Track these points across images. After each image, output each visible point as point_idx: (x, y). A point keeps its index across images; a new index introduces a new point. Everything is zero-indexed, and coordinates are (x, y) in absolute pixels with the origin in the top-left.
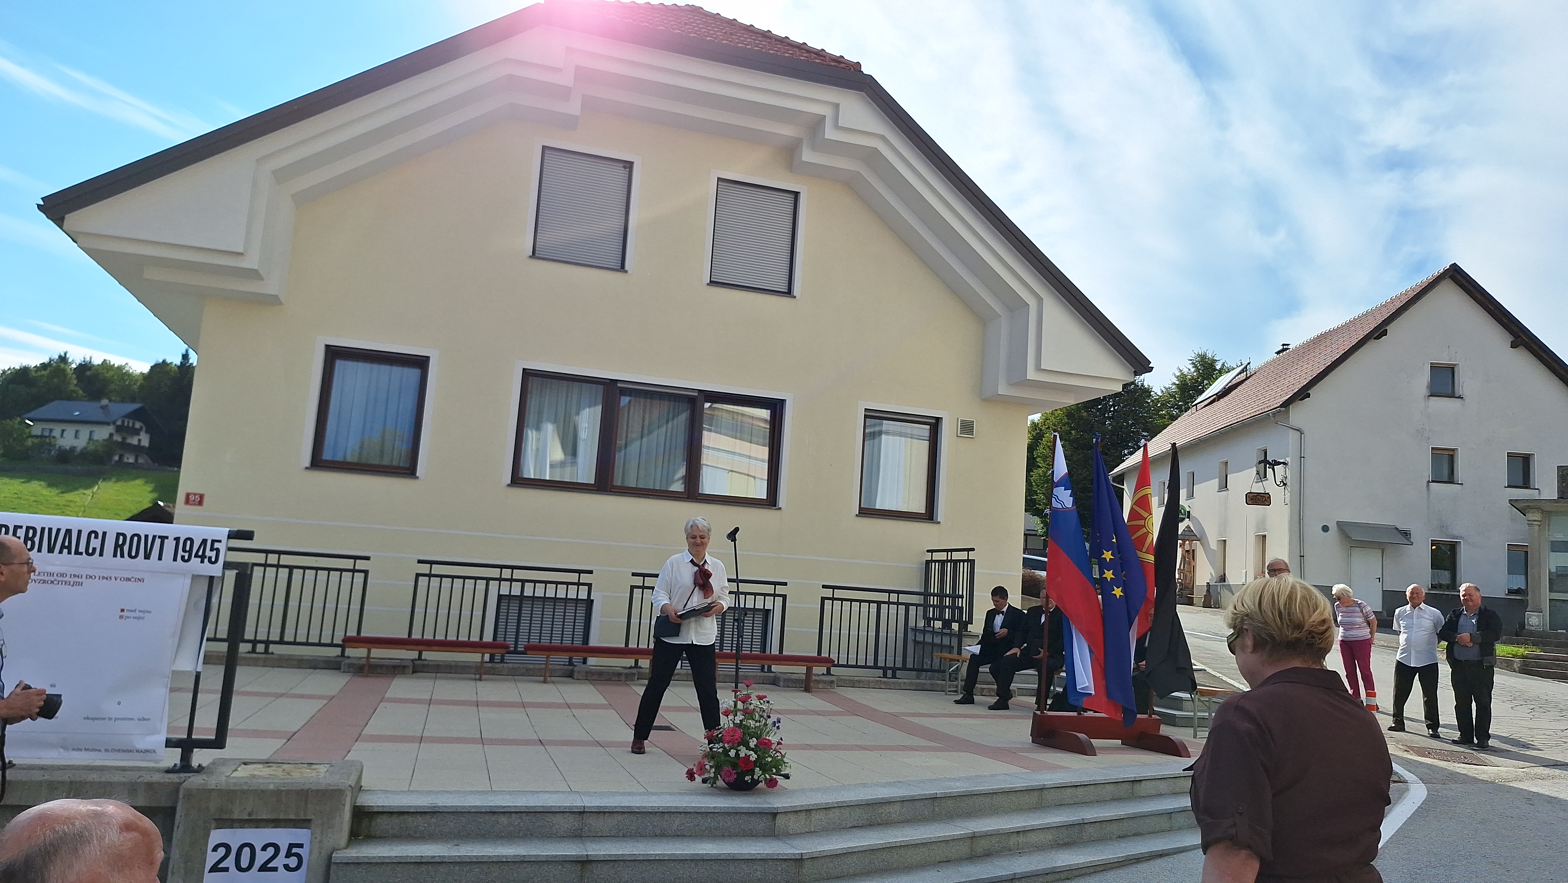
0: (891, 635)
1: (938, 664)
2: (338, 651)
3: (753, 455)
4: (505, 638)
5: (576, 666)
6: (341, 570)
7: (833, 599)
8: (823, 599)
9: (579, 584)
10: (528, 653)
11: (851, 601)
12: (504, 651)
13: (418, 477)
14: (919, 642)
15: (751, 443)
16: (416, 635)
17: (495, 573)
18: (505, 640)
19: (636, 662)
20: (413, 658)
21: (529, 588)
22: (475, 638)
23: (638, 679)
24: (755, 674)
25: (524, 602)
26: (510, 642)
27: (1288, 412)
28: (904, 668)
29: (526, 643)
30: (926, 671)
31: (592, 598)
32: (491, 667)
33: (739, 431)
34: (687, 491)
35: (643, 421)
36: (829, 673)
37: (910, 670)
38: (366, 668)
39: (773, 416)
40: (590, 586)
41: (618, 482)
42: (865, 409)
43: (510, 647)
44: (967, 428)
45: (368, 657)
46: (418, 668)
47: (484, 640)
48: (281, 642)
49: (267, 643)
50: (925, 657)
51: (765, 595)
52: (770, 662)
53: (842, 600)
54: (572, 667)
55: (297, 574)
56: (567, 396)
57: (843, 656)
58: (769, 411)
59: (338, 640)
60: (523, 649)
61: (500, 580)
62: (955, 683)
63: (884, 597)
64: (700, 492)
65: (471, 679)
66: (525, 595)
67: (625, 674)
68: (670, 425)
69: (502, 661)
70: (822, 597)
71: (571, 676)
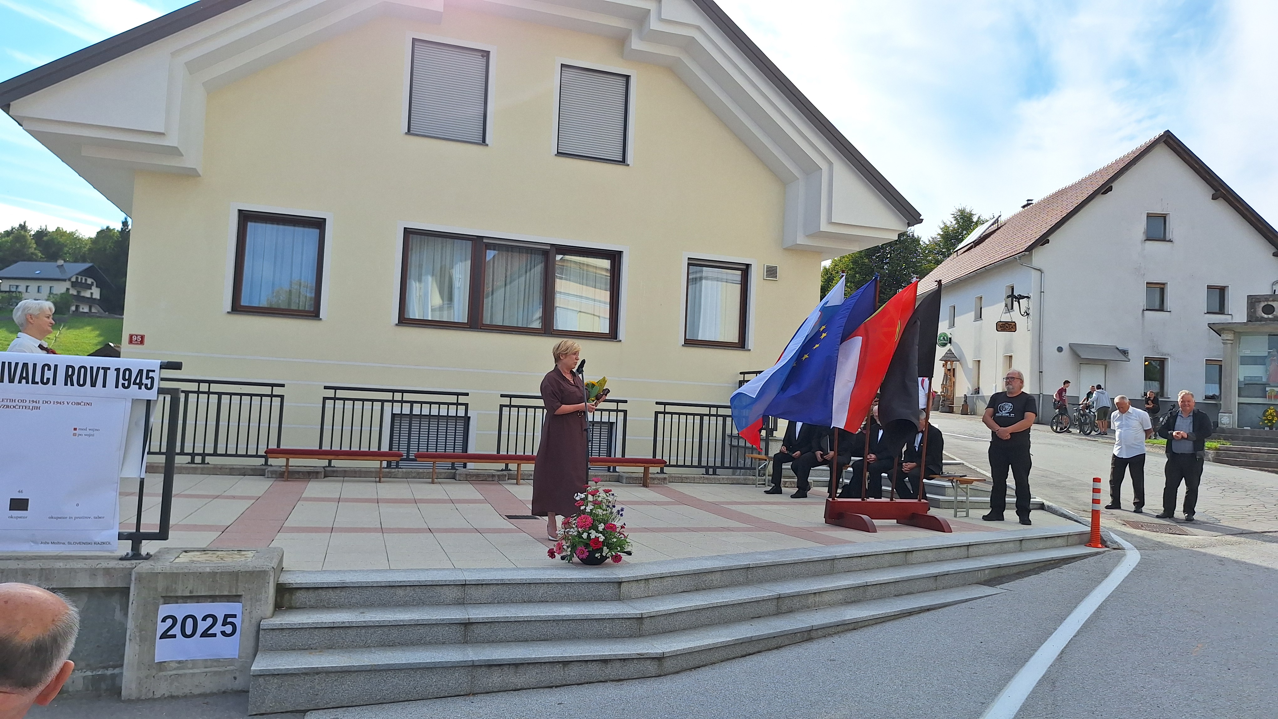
0: (712, 441)
1: (750, 463)
2: (262, 460)
3: (597, 298)
4: (399, 448)
5: (457, 469)
6: (261, 396)
7: (665, 413)
8: (657, 413)
9: (457, 404)
10: (418, 459)
11: (679, 414)
12: (398, 459)
13: (321, 319)
14: (734, 446)
15: (595, 288)
16: (326, 447)
17: (388, 396)
18: (399, 450)
19: (507, 465)
20: (325, 465)
21: (417, 408)
22: (374, 448)
23: (508, 479)
24: (602, 474)
25: (413, 419)
26: (403, 451)
27: (1031, 254)
28: (723, 467)
29: (417, 451)
30: (741, 468)
31: (468, 416)
32: (389, 472)
33: (585, 278)
34: (543, 329)
35: (506, 270)
36: (662, 471)
37: (727, 468)
38: (286, 474)
39: (613, 265)
40: (466, 405)
41: (487, 320)
42: (689, 258)
43: (403, 456)
44: (772, 272)
45: (287, 465)
46: (328, 474)
47: (382, 450)
48: (215, 454)
49: (204, 455)
50: (739, 458)
51: (609, 411)
52: (615, 464)
53: (672, 414)
54: (455, 471)
55: (225, 399)
56: (442, 250)
57: (674, 458)
58: (609, 261)
59: (261, 452)
60: (414, 457)
61: (393, 401)
62: (764, 477)
63: (705, 411)
64: (554, 329)
65: (373, 482)
66: (413, 413)
67: (498, 475)
68: (528, 274)
69: (397, 466)
70: (655, 412)
71: (454, 478)
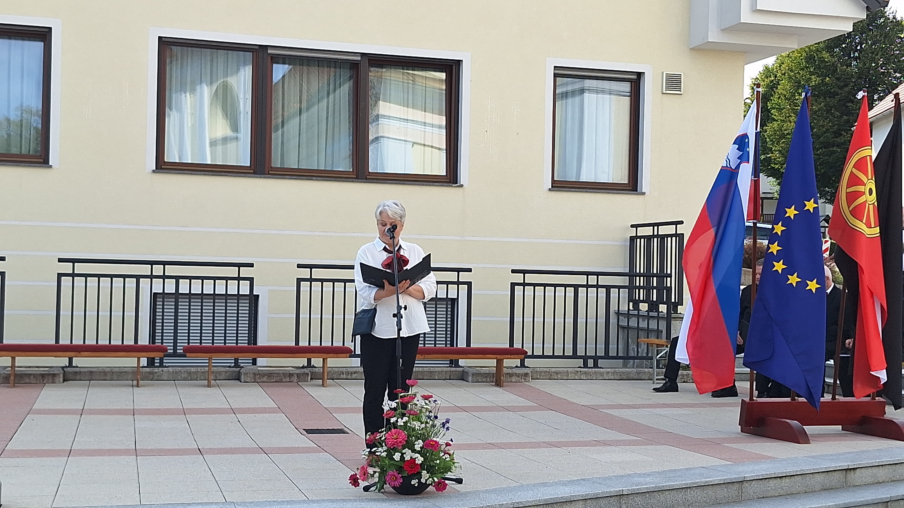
0: (592, 320)
3: (428, 121)
4: (162, 340)
5: (242, 367)
7: (524, 284)
8: (513, 285)
9: (239, 279)
10: (187, 355)
11: (545, 285)
12: (161, 354)
13: (51, 166)
14: (623, 328)
15: (426, 110)
16: (64, 341)
17: (145, 269)
18: (162, 343)
19: (309, 361)
20: (63, 365)
21: (183, 284)
22: (129, 341)
23: (311, 379)
24: (440, 369)
25: (180, 300)
26: (169, 344)
28: (607, 356)
29: (186, 345)
30: (633, 358)
31: (254, 293)
32: (150, 373)
33: (410, 98)
34: (354, 172)
35: (301, 91)
36: (523, 365)
37: (614, 358)
38: (12, 378)
39: (449, 80)
40: (251, 280)
41: (276, 163)
42: (555, 67)
43: (168, 351)
44: (673, 83)
45: (13, 366)
46: (68, 376)
47: (140, 343)
50: (630, 344)
51: (448, 283)
52: (457, 356)
53: (535, 285)
54: (240, 369)
56: (212, 66)
57: (538, 346)
58: (444, 74)
60: (182, 352)
61: (151, 277)
63: (581, 280)
64: (370, 171)
65: (128, 386)
66: (180, 292)
67: (298, 374)
68: (331, 97)
69: (161, 365)
70: (511, 283)
71: (239, 379)
